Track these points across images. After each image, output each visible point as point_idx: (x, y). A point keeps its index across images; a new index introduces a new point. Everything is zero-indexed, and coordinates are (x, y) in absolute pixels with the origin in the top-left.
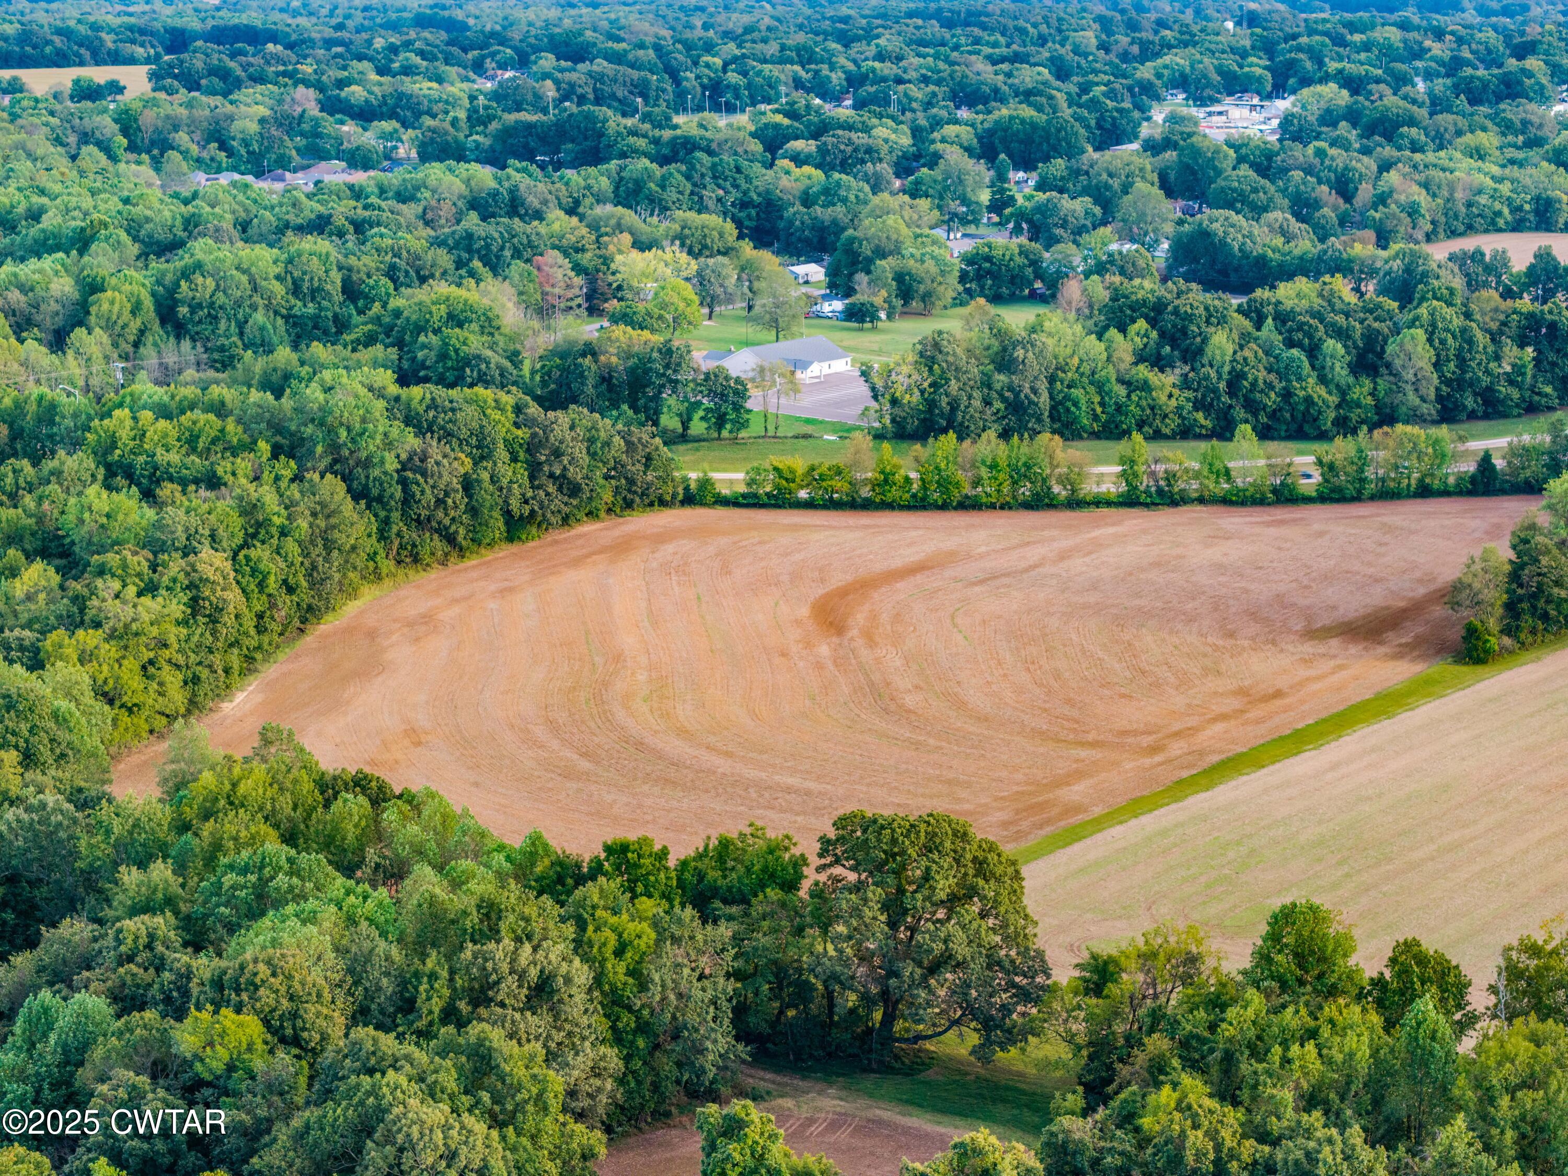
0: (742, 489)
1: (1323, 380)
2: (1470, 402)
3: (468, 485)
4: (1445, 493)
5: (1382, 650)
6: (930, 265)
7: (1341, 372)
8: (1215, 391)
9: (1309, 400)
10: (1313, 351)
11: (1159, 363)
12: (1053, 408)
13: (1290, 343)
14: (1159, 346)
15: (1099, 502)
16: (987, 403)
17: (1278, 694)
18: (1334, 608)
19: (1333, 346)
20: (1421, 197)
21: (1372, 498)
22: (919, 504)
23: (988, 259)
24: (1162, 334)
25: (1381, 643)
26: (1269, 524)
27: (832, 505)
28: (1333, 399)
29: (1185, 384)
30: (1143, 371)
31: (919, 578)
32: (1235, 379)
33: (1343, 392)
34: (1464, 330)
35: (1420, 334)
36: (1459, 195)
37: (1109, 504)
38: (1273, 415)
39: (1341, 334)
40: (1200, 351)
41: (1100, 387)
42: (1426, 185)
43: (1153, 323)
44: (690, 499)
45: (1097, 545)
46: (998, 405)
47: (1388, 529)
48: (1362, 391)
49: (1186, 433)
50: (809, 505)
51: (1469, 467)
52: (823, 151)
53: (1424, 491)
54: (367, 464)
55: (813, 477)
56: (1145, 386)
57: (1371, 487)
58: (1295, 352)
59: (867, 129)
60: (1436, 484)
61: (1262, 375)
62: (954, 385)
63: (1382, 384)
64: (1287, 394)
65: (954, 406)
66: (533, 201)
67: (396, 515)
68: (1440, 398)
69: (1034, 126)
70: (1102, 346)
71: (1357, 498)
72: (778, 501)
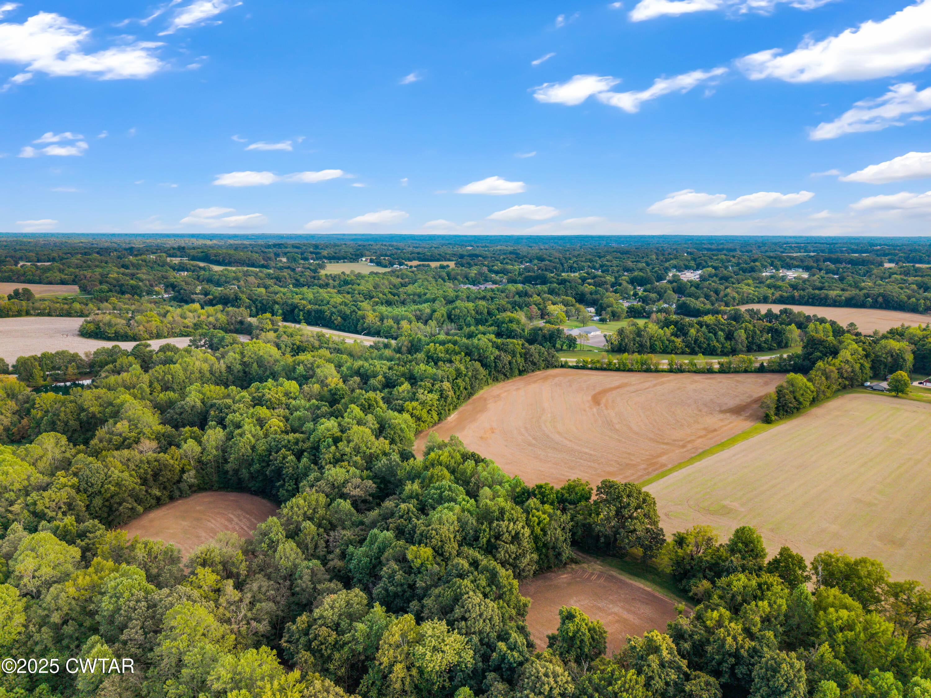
0: (575, 364)
1: (718, 341)
2: (755, 348)
3: (510, 363)
4: (751, 372)
5: (742, 418)
6: (620, 309)
7: (722, 339)
8: (691, 343)
9: (714, 346)
10: (715, 334)
11: (677, 336)
12: (651, 346)
13: (710, 332)
14: (677, 332)
15: (663, 371)
16: (634, 344)
17: (715, 430)
18: (727, 404)
19: (720, 333)
20: (736, 295)
21: (732, 372)
22: (618, 370)
23: (633, 308)
24: (678, 329)
25: (741, 415)
26: (706, 379)
27: (596, 369)
28: (720, 346)
29: (683, 341)
30: (673, 338)
31: (618, 390)
32: (696, 341)
33: (723, 344)
34: (753, 330)
35: (743, 331)
36: (745, 295)
37: (665, 372)
38: (705, 349)
39: (722, 330)
40: (687, 333)
41: (662, 342)
42: (737, 292)
43: (675, 326)
44: (562, 366)
45: (663, 383)
46: (637, 345)
47: (738, 381)
48: (727, 344)
49: (683, 353)
50: (591, 369)
51: (757, 365)
52: (595, 282)
53: (746, 371)
54: (487, 358)
55: (592, 362)
56: (673, 341)
57: (732, 370)
58: (711, 334)
59: (605, 277)
60: (749, 370)
61: (703, 340)
62: (626, 340)
63: (733, 343)
64: (709, 345)
65: (626, 345)
66: (530, 293)
67: (493, 370)
68: (747, 347)
69: (643, 277)
70: (662, 332)
71: (728, 372)
72: (584, 368)
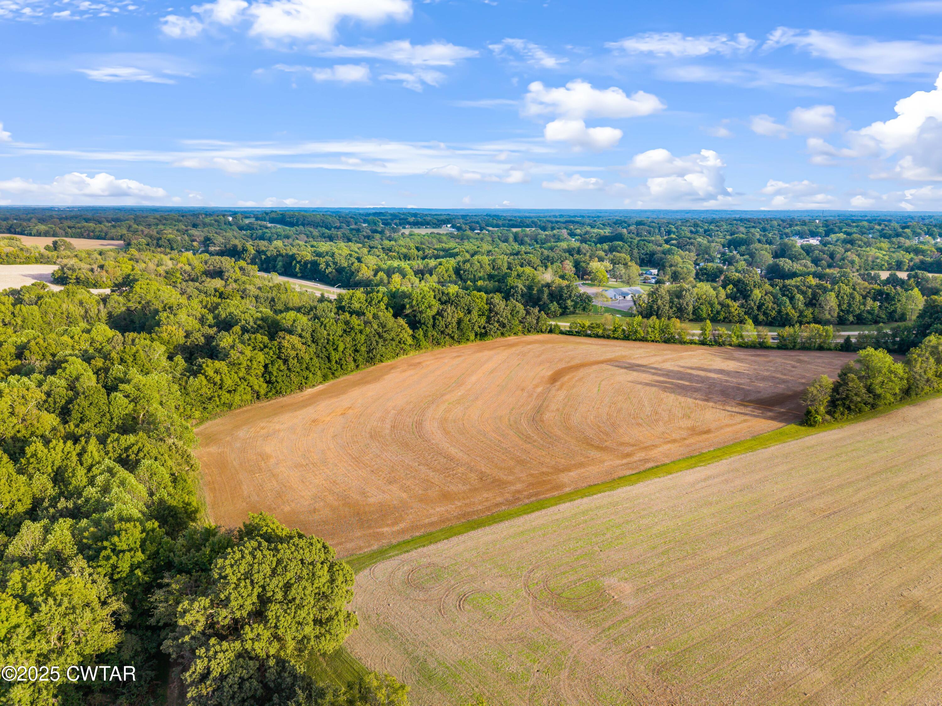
0: (568, 329)
1: (794, 308)
2: (851, 318)
3: (459, 322)
4: (830, 349)
6: (685, 270)
7: (801, 305)
8: (752, 308)
9: (787, 314)
10: (792, 299)
11: (735, 299)
12: (694, 311)
13: (784, 295)
14: (736, 293)
15: (692, 342)
16: (671, 308)
18: (759, 392)
19: (799, 297)
20: (856, 259)
21: (799, 349)
22: (626, 338)
23: (706, 269)
24: (738, 290)
26: (752, 356)
27: (597, 336)
28: (797, 315)
29: (742, 306)
30: (729, 301)
32: (761, 305)
33: (801, 312)
34: (851, 294)
35: (833, 294)
36: (870, 259)
37: (695, 343)
38: (774, 318)
39: (803, 293)
40: (749, 296)
41: (712, 305)
42: (859, 255)
43: (735, 285)
44: (551, 331)
45: (681, 358)
46: (674, 309)
47: (800, 361)
48: (808, 312)
51: (841, 341)
52: (679, 243)
53: (821, 348)
55: (591, 327)
56: (728, 306)
57: (797, 346)
58: (784, 298)
59: (695, 239)
60: (826, 346)
61: (771, 305)
62: (660, 302)
63: (817, 310)
64: (779, 312)
65: (658, 308)
66: (584, 251)
68: (839, 316)
69: (742, 239)
70: (715, 293)
71: (793, 348)
72: (578, 334)
